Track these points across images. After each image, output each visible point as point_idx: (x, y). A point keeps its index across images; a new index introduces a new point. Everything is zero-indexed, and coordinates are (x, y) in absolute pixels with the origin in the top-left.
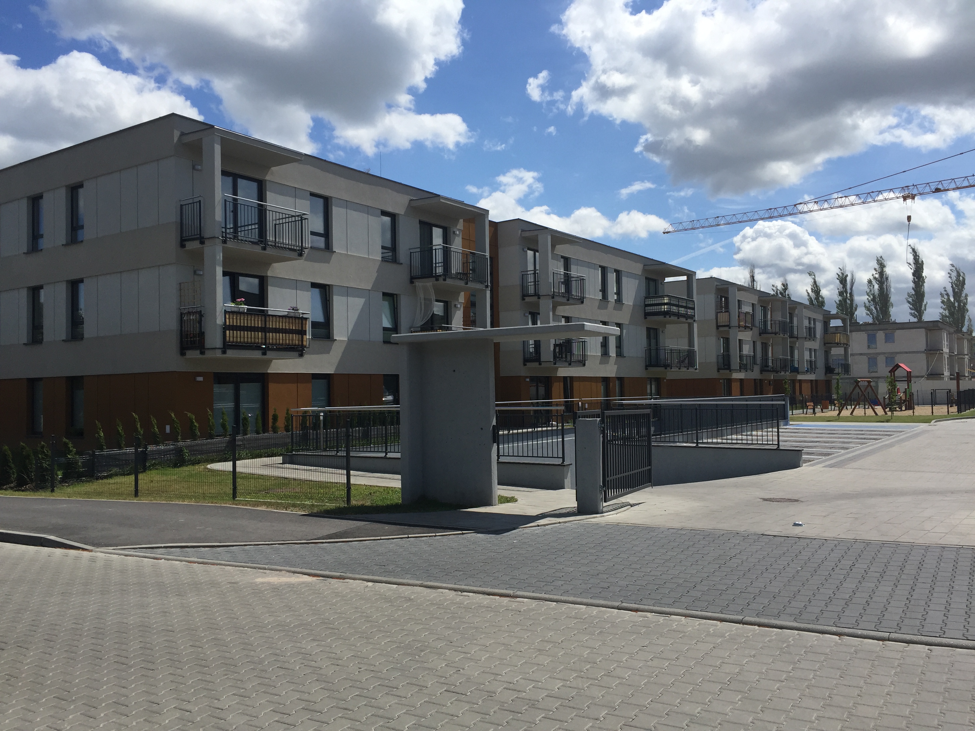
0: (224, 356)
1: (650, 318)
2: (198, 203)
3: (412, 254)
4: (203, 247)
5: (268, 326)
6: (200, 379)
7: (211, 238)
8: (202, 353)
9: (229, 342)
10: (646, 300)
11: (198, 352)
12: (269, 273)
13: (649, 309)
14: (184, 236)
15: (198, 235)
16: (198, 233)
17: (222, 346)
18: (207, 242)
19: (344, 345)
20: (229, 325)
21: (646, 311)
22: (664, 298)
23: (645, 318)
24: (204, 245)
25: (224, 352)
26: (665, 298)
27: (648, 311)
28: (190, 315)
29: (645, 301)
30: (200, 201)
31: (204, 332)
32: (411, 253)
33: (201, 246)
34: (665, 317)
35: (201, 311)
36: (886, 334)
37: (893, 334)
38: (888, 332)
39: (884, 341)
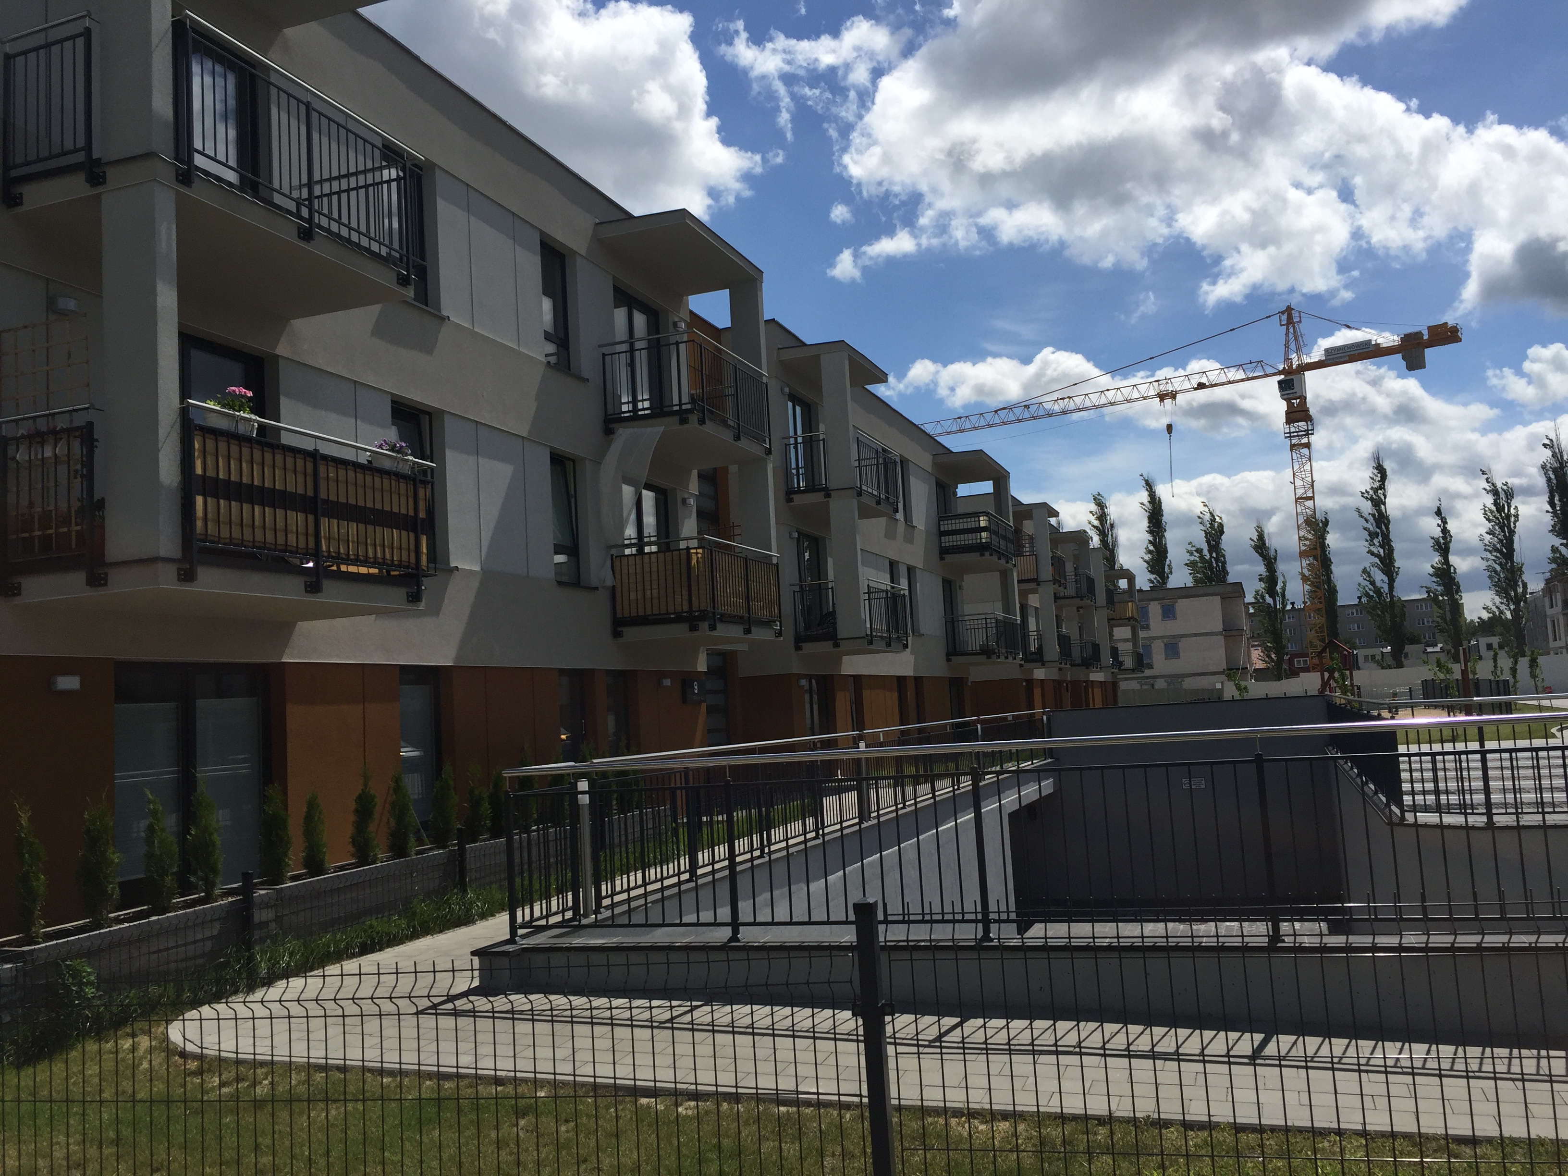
0: (187, 588)
1: (949, 558)
2: (80, 42)
3: (608, 358)
4: (100, 194)
5: (323, 495)
6: (69, 683)
7: (134, 158)
8: (96, 580)
9: (206, 537)
10: (942, 523)
11: (80, 577)
12: (282, 350)
13: (949, 541)
14: (19, 160)
15: (76, 150)
16: (81, 143)
17: (177, 553)
18: (111, 173)
19: (475, 584)
20: (204, 477)
21: (943, 545)
22: (979, 517)
23: (942, 559)
24: (100, 189)
25: (187, 576)
26: (981, 518)
27: (947, 544)
28: (42, 444)
29: (939, 525)
30: (88, 31)
31: (102, 501)
32: (604, 355)
33: (90, 191)
34: (982, 555)
35: (90, 425)
36: (1163, 607)
37: (1173, 606)
38: (1167, 602)
39: (1160, 618)
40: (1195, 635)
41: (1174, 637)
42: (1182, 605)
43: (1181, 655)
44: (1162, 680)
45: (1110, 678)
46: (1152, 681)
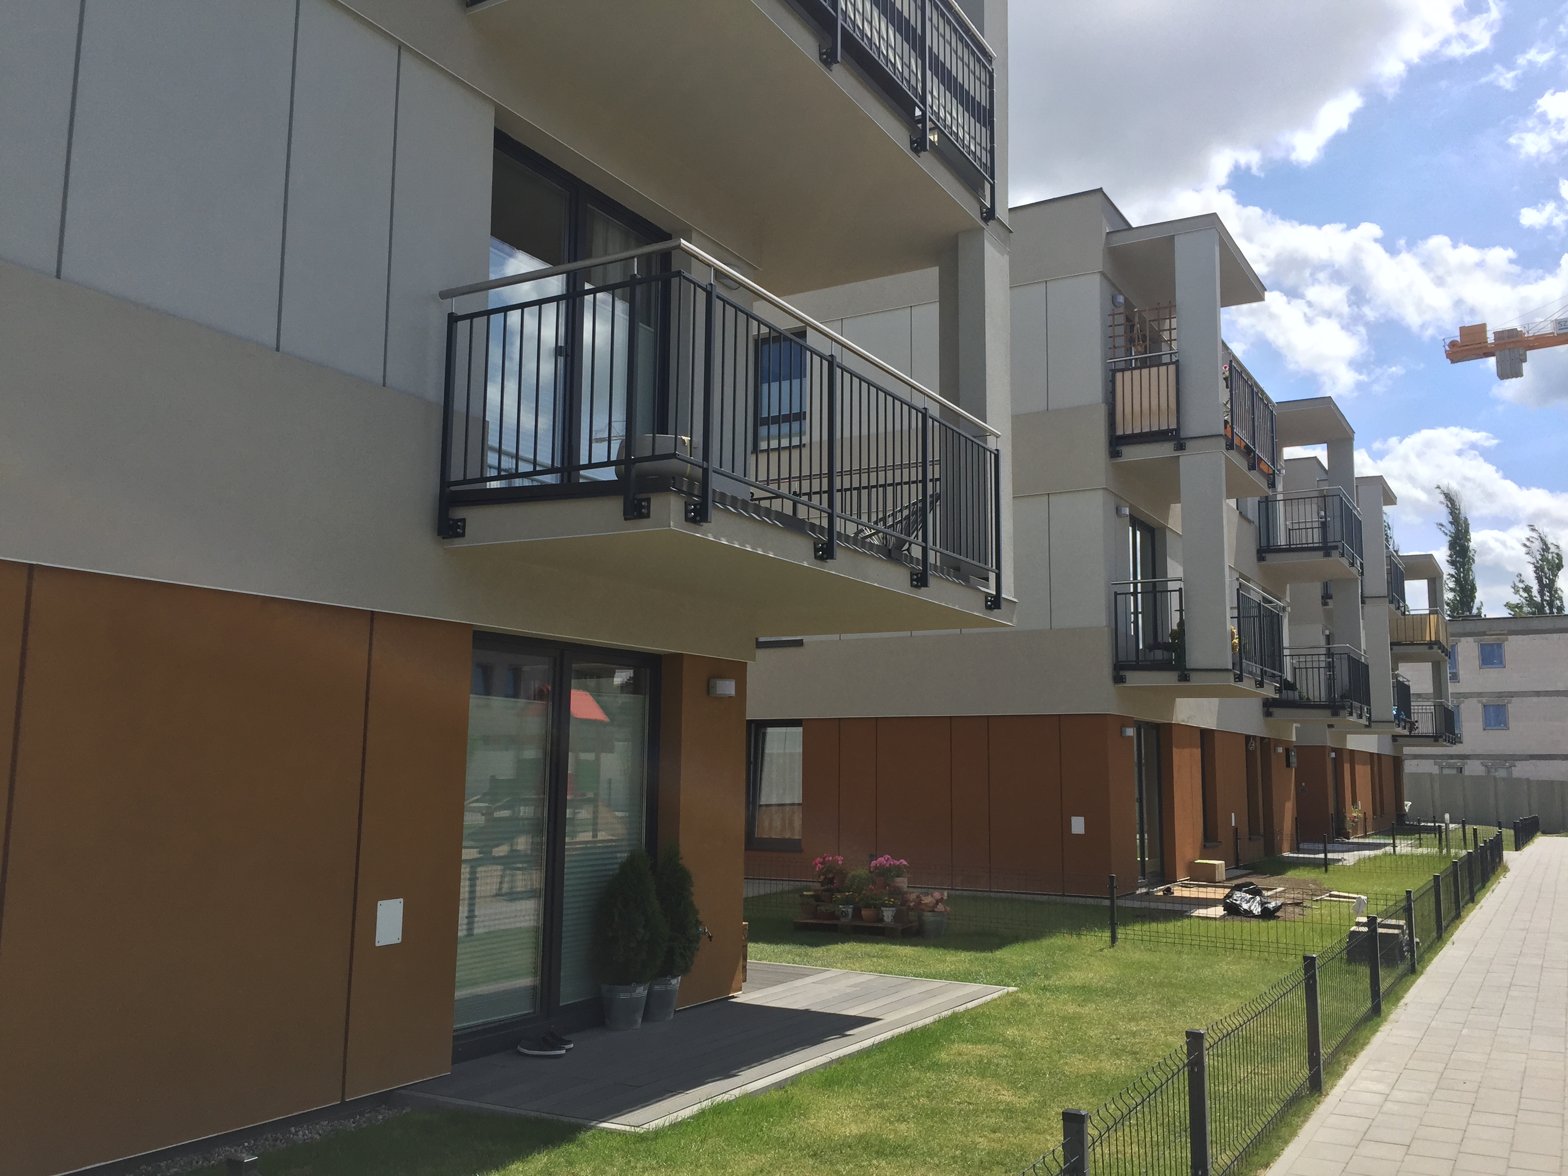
36: (1483, 647)
37: (1500, 646)
38: (1488, 639)
39: (1477, 662)
40: (1538, 694)
41: (1500, 695)
42: (1514, 645)
43: (1512, 724)
44: (1477, 763)
45: (1388, 750)
46: (1459, 763)
